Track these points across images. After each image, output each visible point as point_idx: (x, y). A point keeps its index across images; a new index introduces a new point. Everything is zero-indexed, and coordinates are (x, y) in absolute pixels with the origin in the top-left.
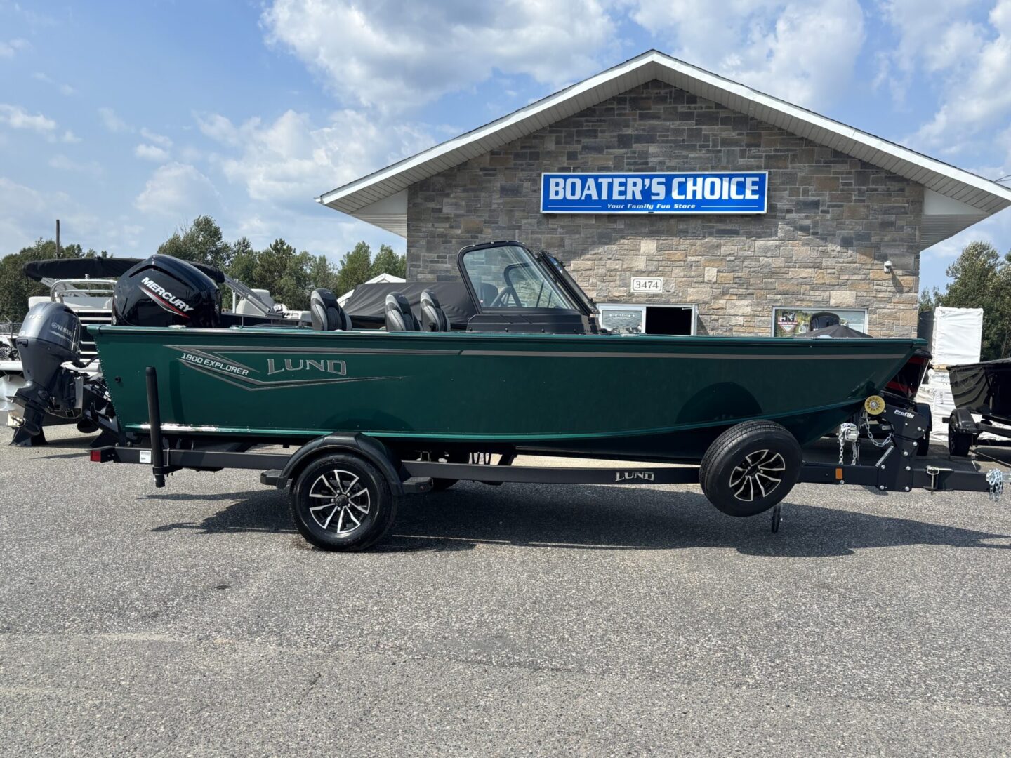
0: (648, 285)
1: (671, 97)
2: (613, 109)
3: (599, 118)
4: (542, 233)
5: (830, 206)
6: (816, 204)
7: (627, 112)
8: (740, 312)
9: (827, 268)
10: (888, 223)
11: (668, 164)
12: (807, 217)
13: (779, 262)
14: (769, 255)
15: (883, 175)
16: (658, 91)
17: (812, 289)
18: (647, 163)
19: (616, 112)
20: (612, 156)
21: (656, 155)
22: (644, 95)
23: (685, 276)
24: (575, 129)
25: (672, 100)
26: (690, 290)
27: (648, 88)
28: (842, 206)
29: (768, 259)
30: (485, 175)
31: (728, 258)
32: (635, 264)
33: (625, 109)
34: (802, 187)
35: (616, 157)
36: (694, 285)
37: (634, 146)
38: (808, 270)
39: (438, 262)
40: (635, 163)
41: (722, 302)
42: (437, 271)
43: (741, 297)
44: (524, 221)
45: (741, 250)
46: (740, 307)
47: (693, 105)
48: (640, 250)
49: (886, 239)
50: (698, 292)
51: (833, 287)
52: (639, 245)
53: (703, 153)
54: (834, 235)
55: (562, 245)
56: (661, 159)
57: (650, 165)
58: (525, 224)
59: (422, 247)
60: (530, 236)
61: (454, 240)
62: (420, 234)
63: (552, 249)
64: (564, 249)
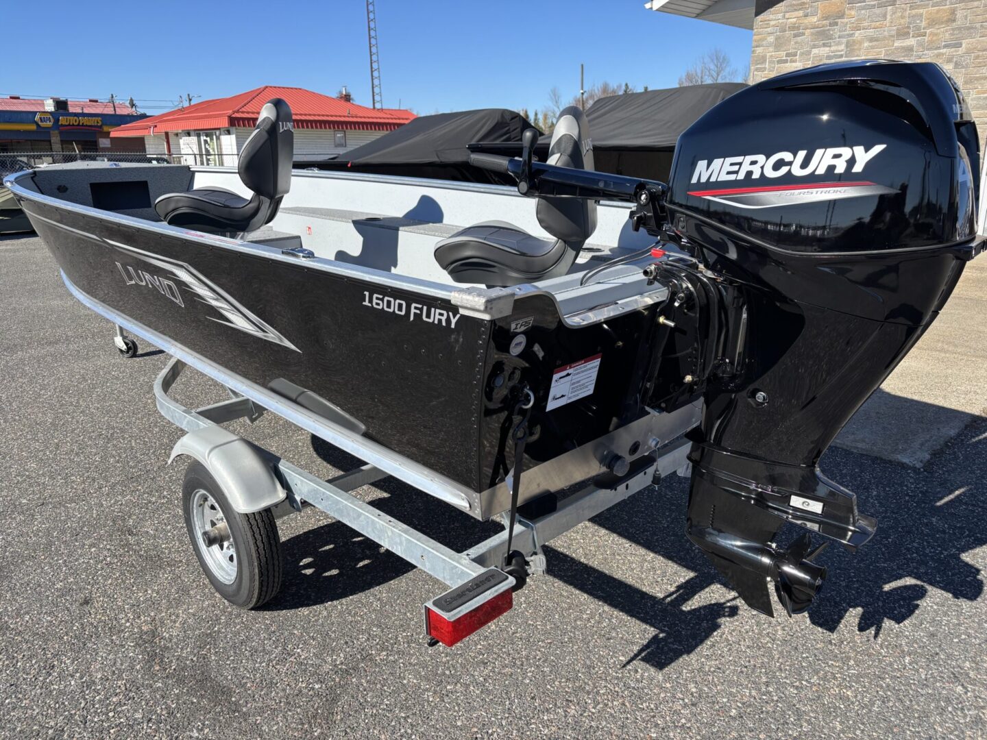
59: (770, 45)
60: (908, 12)
61: (808, 32)
62: (769, 30)
63: (937, 27)
64: (954, 25)
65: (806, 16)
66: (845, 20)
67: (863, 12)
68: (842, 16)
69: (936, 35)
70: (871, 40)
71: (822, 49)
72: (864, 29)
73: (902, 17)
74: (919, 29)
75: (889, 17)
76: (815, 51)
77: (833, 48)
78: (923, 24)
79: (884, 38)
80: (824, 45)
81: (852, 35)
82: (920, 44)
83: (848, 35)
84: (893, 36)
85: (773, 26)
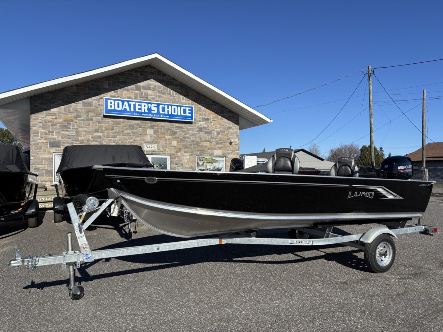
0: (151, 147)
1: (156, 73)
2: (133, 74)
3: (127, 77)
4: (104, 124)
5: (212, 120)
6: (208, 119)
7: (138, 76)
8: (186, 158)
9: (213, 142)
10: (230, 127)
11: (156, 99)
12: (206, 124)
13: (198, 139)
14: (194, 137)
15: (228, 111)
16: (151, 70)
17: (208, 149)
18: (147, 98)
19: (134, 76)
20: (133, 93)
21: (151, 95)
22: (145, 71)
23: (165, 144)
24: (117, 80)
25: (156, 74)
26: (167, 149)
27: (147, 68)
28: (216, 121)
29: (193, 138)
30: (74, 95)
31: (180, 137)
32: (145, 138)
33: (138, 75)
34: (203, 113)
35: (135, 94)
36: (168, 147)
37: (142, 90)
38: (207, 142)
39: (49, 135)
40: (143, 97)
41: (179, 154)
42: (49, 139)
43: (185, 152)
44: (94, 118)
45: (185, 134)
46: (185, 156)
47: (164, 77)
48: (146, 132)
49: (230, 132)
50: (170, 150)
51: (214, 149)
52: (146, 131)
53: (169, 97)
54: (214, 130)
55: (113, 129)
56: (153, 97)
57: (149, 98)
58: (95, 119)
59: (40, 127)
60: (98, 124)
61: (58, 125)
62: (39, 121)
63: (108, 130)
64: (114, 131)
65: (56, 118)
66: (74, 123)
67: (81, 121)
68: (73, 121)
69: (108, 133)
70: (86, 131)
71: (65, 132)
72: (82, 127)
73: (96, 126)
74: (102, 130)
75: (91, 125)
76: (62, 132)
77: (70, 132)
78: (104, 129)
79: (90, 132)
80: (66, 131)
81: (77, 129)
82: (104, 135)
83: (76, 128)
84: (93, 131)
85: (41, 120)
